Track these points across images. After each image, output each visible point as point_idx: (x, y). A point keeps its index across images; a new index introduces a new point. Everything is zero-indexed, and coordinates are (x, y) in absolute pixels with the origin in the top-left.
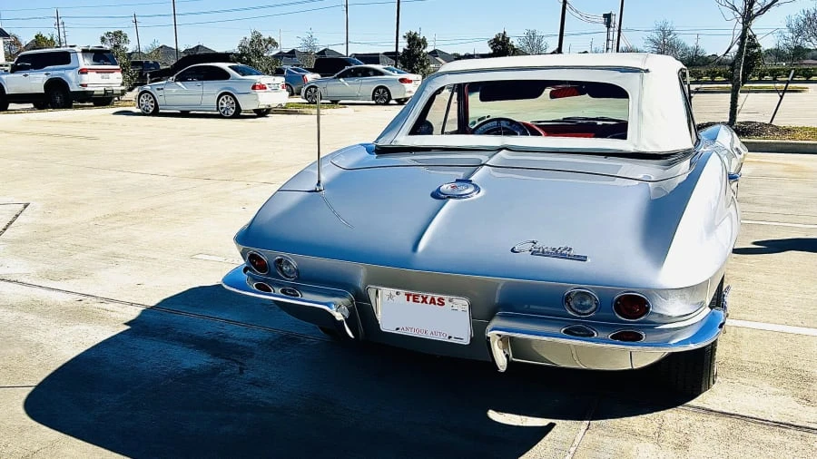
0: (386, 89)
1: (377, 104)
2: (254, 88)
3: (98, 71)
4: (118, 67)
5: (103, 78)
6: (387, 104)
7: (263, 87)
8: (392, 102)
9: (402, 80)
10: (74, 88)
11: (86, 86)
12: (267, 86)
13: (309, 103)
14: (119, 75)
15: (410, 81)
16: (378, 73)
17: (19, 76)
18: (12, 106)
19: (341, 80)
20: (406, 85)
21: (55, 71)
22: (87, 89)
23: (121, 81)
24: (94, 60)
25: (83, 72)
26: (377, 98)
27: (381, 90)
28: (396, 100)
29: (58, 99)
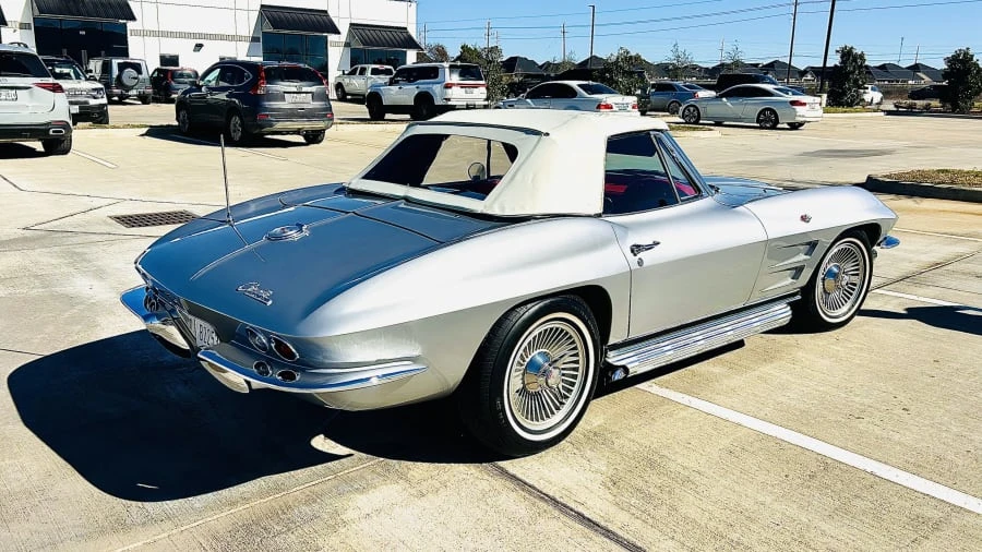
0: (773, 112)
1: (761, 128)
2: (599, 107)
3: (462, 86)
4: (483, 82)
5: (466, 93)
6: (774, 127)
7: (608, 107)
8: (779, 126)
9: (794, 103)
10: (438, 102)
11: (449, 100)
12: (614, 106)
13: (686, 123)
14: (483, 90)
15: (805, 104)
16: (767, 93)
17: (395, 88)
18: (388, 116)
19: (724, 99)
20: (798, 108)
21: (423, 85)
22: (450, 103)
23: (485, 96)
24: (460, 76)
25: (448, 86)
26: (762, 121)
27: (768, 113)
28: (789, 124)
29: (424, 112)
